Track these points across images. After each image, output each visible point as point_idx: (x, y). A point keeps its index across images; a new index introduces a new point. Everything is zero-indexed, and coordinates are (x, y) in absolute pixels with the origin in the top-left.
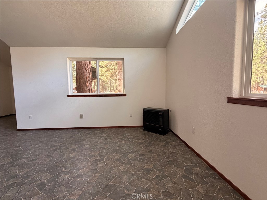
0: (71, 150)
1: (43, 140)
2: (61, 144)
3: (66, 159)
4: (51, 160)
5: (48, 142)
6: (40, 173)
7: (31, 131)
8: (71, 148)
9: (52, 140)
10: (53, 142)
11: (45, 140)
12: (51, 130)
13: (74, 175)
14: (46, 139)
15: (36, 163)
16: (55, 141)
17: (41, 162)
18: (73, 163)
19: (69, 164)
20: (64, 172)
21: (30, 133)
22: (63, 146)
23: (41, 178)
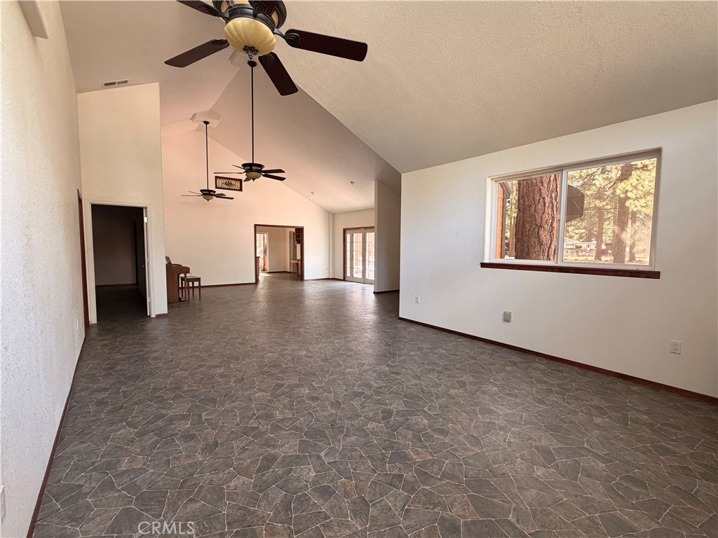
0: (458, 382)
1: (424, 346)
2: (446, 365)
3: (438, 393)
4: (416, 385)
5: (429, 352)
6: (394, 396)
7: (416, 326)
8: (458, 378)
9: (436, 351)
10: (436, 356)
11: (427, 348)
12: (444, 333)
13: (435, 425)
14: (429, 346)
15: (396, 379)
16: (440, 356)
17: (403, 382)
18: (446, 407)
19: (439, 405)
20: (424, 411)
21: (413, 329)
22: (448, 370)
23: (392, 404)
